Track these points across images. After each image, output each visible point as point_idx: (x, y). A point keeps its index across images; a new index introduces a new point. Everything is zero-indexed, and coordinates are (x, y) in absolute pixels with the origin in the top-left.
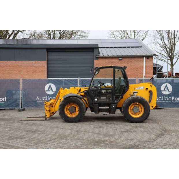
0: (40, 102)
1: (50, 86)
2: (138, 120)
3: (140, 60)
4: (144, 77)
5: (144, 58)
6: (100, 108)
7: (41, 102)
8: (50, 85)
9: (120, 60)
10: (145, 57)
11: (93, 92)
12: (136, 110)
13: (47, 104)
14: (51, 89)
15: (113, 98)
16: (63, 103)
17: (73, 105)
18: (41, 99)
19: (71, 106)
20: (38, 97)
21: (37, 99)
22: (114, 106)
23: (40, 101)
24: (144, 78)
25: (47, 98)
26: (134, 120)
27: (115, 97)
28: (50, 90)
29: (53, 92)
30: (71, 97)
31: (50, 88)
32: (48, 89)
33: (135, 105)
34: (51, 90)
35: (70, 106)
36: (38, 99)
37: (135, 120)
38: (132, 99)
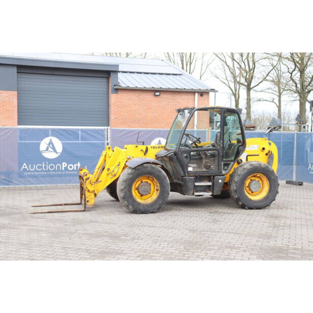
0: (29, 173)
1: (51, 143)
2: (260, 204)
3: (190, 97)
4: (195, 127)
5: (196, 94)
6: (197, 184)
7: (33, 173)
8: (51, 140)
9: (157, 95)
10: (198, 92)
11: (185, 155)
12: (255, 186)
13: (90, 179)
14: (54, 148)
15: (219, 165)
16: (130, 176)
17: (146, 181)
18: (32, 168)
19: (142, 182)
20: (25, 164)
21: (23, 167)
22: (220, 181)
23: (30, 171)
24: (195, 129)
25: (44, 165)
26: (253, 204)
27: (223, 163)
28: (50, 149)
29: (57, 153)
30: (146, 165)
31: (51, 145)
32: (48, 148)
33: (253, 178)
34: (52, 150)
35: (140, 182)
36: (26, 167)
37: (255, 204)
38: (251, 167)
